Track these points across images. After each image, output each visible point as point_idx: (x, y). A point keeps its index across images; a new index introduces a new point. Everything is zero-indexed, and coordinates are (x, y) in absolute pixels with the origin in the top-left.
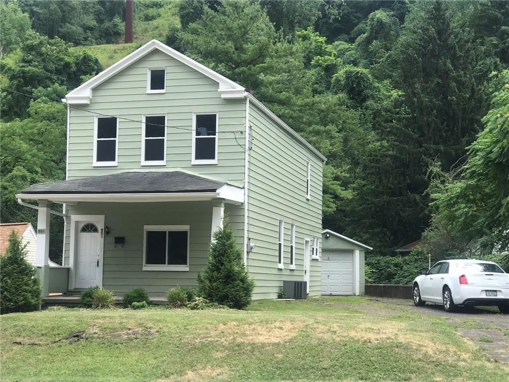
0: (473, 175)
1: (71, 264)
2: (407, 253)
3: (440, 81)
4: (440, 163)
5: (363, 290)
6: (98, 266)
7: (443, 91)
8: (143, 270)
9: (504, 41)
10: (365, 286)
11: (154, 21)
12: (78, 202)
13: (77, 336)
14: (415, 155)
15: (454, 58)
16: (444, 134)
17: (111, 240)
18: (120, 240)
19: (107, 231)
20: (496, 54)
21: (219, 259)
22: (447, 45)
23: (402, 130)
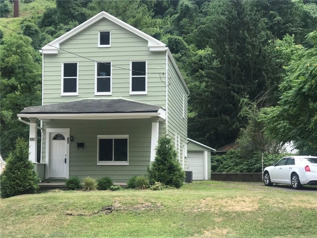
0: (286, 103)
1: (47, 161)
2: (224, 153)
3: (239, 44)
4: (248, 96)
5: (210, 176)
6: (66, 162)
7: (241, 50)
8: (97, 165)
9: (272, 21)
10: (211, 174)
11: (31, 3)
12: (51, 119)
13: (109, 209)
14: (225, 91)
15: (249, 30)
16: (243, 78)
17: (75, 144)
18: (81, 145)
19: (72, 139)
20: (267, 28)
21: (163, 157)
22: (244, 21)
23: (217, 75)
